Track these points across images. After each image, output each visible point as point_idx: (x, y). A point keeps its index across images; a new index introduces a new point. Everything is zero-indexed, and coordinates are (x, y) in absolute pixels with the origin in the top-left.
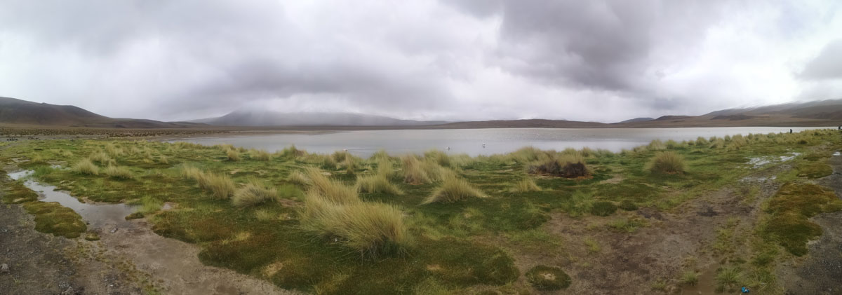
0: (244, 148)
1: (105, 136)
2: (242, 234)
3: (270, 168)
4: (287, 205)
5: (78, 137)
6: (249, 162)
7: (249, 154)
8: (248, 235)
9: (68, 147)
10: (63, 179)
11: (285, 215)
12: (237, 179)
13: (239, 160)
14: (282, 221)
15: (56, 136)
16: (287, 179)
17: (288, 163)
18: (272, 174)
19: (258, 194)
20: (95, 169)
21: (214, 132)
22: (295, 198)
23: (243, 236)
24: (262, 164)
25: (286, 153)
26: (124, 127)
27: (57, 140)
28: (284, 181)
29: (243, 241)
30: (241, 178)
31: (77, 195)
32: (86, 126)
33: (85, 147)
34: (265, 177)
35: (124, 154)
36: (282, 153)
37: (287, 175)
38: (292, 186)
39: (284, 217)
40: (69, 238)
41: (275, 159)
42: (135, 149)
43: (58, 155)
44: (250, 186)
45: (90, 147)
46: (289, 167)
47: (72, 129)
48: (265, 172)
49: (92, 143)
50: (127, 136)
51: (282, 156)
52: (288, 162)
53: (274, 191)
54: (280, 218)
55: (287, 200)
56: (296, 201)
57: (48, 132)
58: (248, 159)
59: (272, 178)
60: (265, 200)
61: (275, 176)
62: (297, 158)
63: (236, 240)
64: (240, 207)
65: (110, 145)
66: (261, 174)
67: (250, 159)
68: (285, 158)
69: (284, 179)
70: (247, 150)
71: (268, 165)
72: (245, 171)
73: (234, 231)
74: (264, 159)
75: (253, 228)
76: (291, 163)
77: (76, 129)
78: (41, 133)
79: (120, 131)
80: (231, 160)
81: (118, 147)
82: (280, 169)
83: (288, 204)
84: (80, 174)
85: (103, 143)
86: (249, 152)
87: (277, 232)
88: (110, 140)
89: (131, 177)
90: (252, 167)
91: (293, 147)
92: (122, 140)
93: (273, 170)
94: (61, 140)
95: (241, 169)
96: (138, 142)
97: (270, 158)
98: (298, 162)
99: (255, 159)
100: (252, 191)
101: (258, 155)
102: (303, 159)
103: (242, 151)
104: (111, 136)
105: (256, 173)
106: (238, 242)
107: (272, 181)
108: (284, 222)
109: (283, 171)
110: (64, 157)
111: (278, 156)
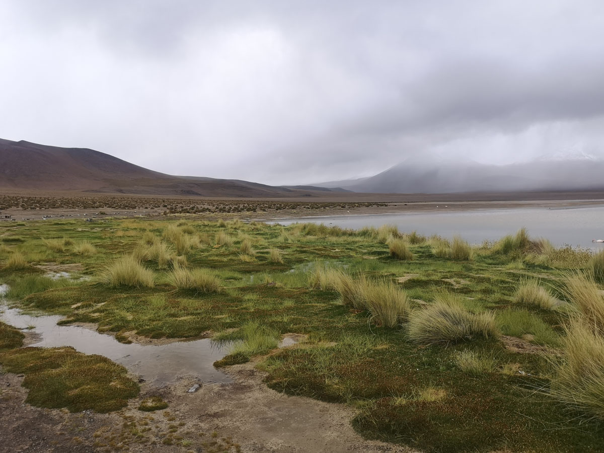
0: (419, 235)
1: (161, 210)
2: (431, 390)
3: (473, 274)
4: (515, 350)
5: (103, 214)
6: (430, 261)
7: (429, 247)
8: (442, 394)
9: (82, 235)
10: (78, 301)
11: (515, 367)
12: (412, 292)
13: (411, 258)
14: (509, 376)
15: (51, 211)
16: (513, 299)
17: (511, 267)
18: (479, 288)
19: (457, 322)
20: (147, 276)
21: (360, 205)
22: (530, 337)
23: (433, 395)
24: (457, 268)
25: (508, 247)
26: (197, 194)
27: (54, 219)
28: (507, 302)
29: (434, 402)
30: (419, 291)
31: (112, 330)
32: (121, 191)
33: (120, 233)
34: (466, 291)
35: (201, 246)
36: (498, 247)
37: (512, 290)
38: (523, 312)
39: (512, 369)
40: (103, 411)
41: (481, 259)
42: (223, 236)
43: (60, 251)
44: (439, 304)
45: (132, 233)
46: (514, 275)
47: (90, 196)
48: (464, 282)
49: (135, 225)
50: (204, 210)
51: (498, 252)
52: (511, 265)
53: (488, 319)
54: (506, 371)
55: (516, 340)
56: (531, 342)
57: (31, 204)
58: (427, 256)
59: (480, 296)
60: (471, 333)
61: (486, 292)
62: (529, 257)
63: (421, 399)
64: (423, 342)
65: (173, 227)
66: (456, 286)
67: (431, 256)
68: (503, 258)
69: (506, 298)
70: (423, 240)
71: (470, 270)
72: (424, 278)
73: (415, 383)
74: (460, 256)
75: (451, 382)
76: (516, 267)
77: (97, 196)
78: (17, 205)
79: (190, 202)
80: (395, 257)
81: (190, 233)
82: (495, 278)
83: (518, 346)
84: (115, 288)
85: (158, 225)
86: (429, 242)
87: (500, 395)
88: (171, 219)
89: (219, 290)
90: (436, 271)
91: (523, 234)
92: (195, 219)
93: (481, 280)
94: (64, 220)
95: (416, 274)
96: (226, 223)
97: (472, 256)
98: (530, 266)
99: (442, 257)
100: (444, 314)
101: (447, 250)
102: (541, 258)
103: (414, 240)
104: (173, 211)
105: (446, 283)
106: (424, 403)
107: (481, 299)
108: (514, 380)
109: (503, 282)
110: (75, 255)
111: (488, 253)
